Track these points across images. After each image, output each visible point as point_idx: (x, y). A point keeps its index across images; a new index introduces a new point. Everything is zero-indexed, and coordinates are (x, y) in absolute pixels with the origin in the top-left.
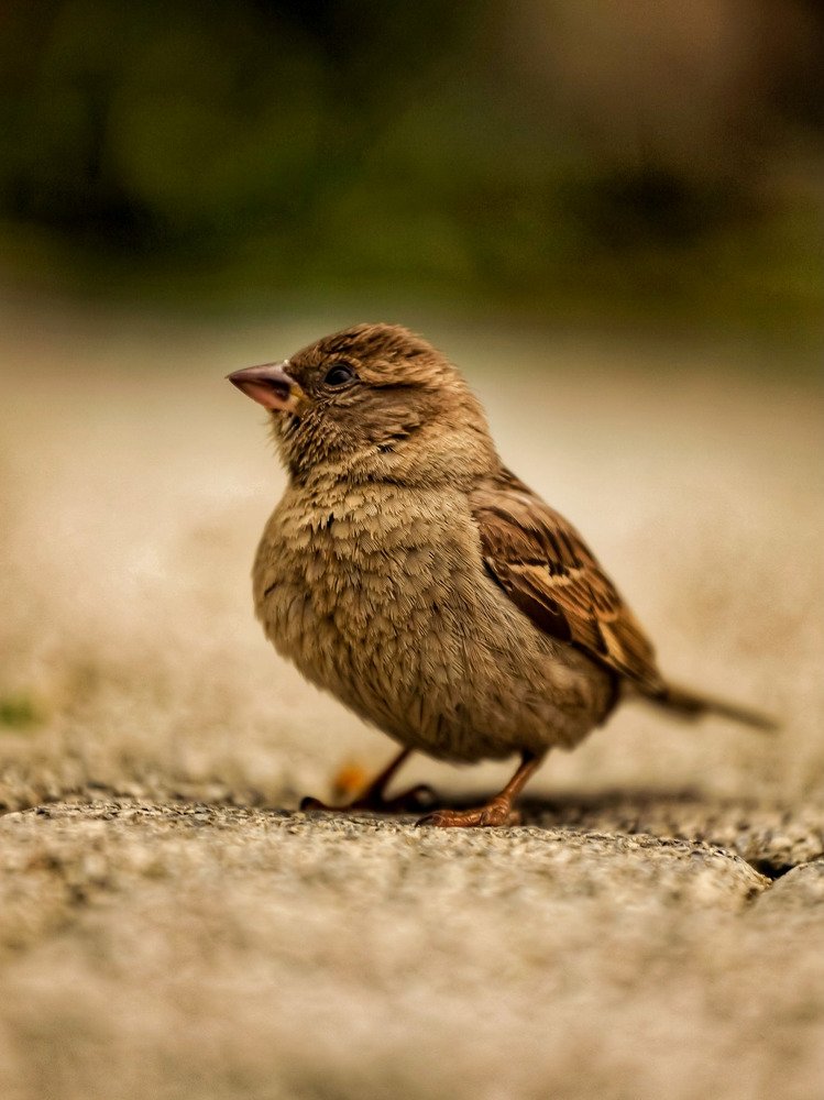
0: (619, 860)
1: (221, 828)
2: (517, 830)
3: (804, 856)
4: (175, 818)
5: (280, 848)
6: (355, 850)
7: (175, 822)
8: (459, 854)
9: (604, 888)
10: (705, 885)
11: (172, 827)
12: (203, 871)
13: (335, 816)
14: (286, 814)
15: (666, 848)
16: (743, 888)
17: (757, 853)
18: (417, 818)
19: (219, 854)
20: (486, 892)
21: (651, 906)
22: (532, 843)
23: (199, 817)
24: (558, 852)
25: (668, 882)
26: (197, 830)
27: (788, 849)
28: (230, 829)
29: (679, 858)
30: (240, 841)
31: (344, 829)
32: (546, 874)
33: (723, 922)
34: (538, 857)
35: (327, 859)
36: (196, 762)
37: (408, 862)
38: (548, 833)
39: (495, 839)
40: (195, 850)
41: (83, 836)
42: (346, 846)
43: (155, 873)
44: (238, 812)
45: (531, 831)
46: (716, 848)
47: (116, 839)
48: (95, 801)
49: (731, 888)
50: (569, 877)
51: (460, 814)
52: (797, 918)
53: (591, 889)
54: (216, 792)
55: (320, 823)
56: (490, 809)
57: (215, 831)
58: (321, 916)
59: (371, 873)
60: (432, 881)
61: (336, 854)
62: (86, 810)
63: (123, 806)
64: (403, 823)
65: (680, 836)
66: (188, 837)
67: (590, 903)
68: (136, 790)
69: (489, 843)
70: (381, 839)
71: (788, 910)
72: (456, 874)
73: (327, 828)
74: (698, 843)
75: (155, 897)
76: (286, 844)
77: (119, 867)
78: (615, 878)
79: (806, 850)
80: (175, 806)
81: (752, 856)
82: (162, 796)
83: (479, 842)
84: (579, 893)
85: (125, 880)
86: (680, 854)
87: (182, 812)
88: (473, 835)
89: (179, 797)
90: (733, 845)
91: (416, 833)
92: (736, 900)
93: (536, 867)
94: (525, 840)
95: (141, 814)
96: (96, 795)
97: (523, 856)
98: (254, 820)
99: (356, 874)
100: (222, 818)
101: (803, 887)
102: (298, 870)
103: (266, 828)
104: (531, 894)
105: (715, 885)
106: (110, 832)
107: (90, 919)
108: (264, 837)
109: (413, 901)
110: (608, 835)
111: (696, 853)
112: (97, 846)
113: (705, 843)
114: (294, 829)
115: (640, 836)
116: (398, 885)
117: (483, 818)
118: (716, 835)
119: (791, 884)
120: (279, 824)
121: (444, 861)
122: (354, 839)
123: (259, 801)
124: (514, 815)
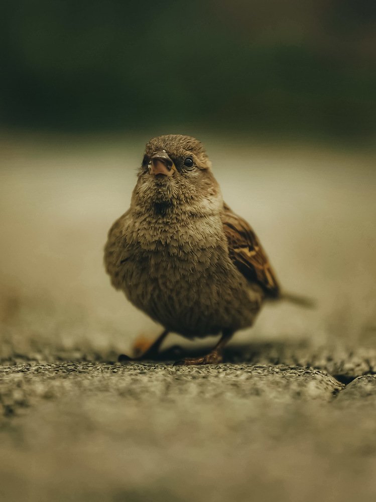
0: (270, 377)
1: (80, 372)
2: (221, 365)
3: (360, 373)
4: (57, 369)
5: (109, 379)
6: (145, 379)
7: (58, 371)
8: (194, 378)
9: (263, 391)
10: (312, 388)
11: (56, 373)
12: (71, 393)
13: (135, 363)
14: (112, 363)
15: (293, 371)
16: (331, 389)
17: (338, 372)
18: (174, 362)
19: (79, 384)
20: (207, 395)
21: (287, 398)
22: (228, 371)
23: (69, 368)
24: (241, 374)
25: (294, 387)
26: (68, 374)
27: (352, 370)
28: (85, 372)
29: (299, 375)
30: (90, 377)
31: (139, 369)
32: (235, 385)
33: (322, 406)
34: (232, 377)
35: (131, 384)
36: (68, 341)
37: (170, 383)
38: (236, 366)
39: (211, 370)
40: (67, 384)
41: (12, 381)
42: (140, 377)
43: (48, 396)
44: (88, 364)
45: (228, 365)
46: (317, 370)
47: (29, 381)
48: (17, 364)
49: (325, 389)
50: (247, 386)
51: (193, 359)
52: (359, 403)
53: (257, 392)
54: (77, 355)
55: (128, 367)
56: (208, 356)
57: (77, 373)
58: (129, 411)
59: (152, 389)
60: (182, 392)
61: (135, 381)
62: (14, 368)
63: (32, 365)
64: (167, 365)
65: (299, 366)
66: (65, 378)
67: (257, 398)
68: (38, 357)
69: (208, 372)
70: (157, 373)
71: (354, 399)
72: (193, 388)
73: (131, 369)
74: (308, 368)
75: (48, 408)
76: (112, 378)
77: (30, 395)
78: (268, 386)
79: (362, 370)
80: (58, 363)
81: (334, 374)
82: (51, 359)
83: (203, 372)
84: (252, 394)
85: (33, 401)
86: (299, 374)
87: (61, 366)
88: (200, 369)
89: (60, 359)
90: (326, 368)
91: (174, 369)
92: (328, 395)
93: (231, 382)
94: (225, 370)
95: (41, 368)
96: (18, 361)
97: (225, 377)
98: (96, 368)
99: (145, 390)
100: (80, 368)
101: (360, 387)
102: (118, 390)
103: (102, 371)
104: (229, 395)
105: (317, 388)
106: (26, 378)
107: (15, 422)
108: (101, 375)
109: (173, 401)
110: (265, 366)
111: (307, 373)
112: (19, 385)
113: (311, 368)
114: (115, 370)
115: (280, 366)
116: (166, 394)
117: (205, 360)
118: (317, 364)
119: (354, 386)
120: (108, 368)
121: (187, 381)
122: (144, 373)
123: (98, 358)
124: (220, 358)
